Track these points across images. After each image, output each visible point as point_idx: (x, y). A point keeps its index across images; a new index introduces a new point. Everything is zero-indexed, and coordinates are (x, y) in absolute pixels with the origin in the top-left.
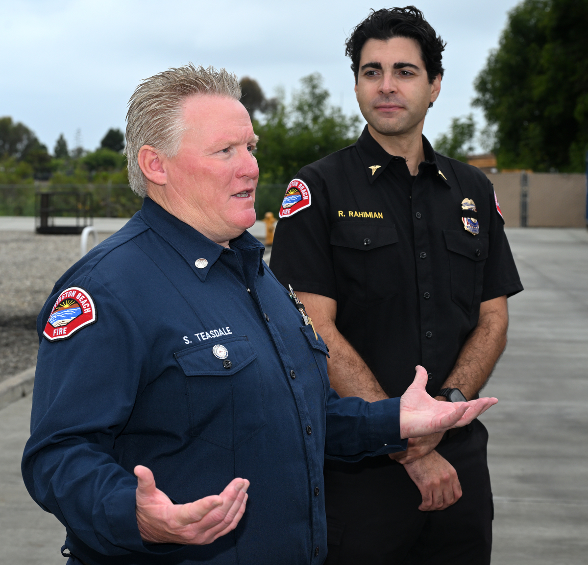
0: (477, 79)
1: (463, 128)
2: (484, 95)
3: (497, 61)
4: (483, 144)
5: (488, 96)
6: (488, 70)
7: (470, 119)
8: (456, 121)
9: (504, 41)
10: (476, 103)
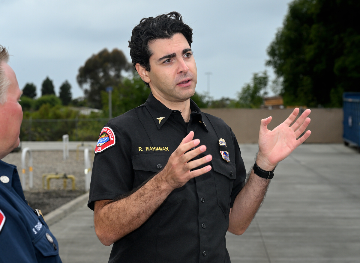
0: (269, 47)
1: (260, 80)
2: (274, 58)
3: (282, 36)
4: (274, 90)
5: (276, 58)
6: (276, 41)
7: (265, 73)
8: (256, 75)
9: (286, 23)
10: (269, 63)
